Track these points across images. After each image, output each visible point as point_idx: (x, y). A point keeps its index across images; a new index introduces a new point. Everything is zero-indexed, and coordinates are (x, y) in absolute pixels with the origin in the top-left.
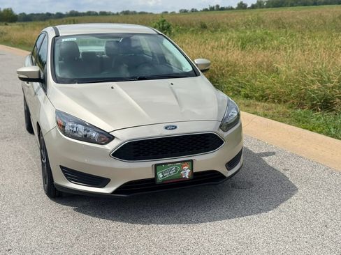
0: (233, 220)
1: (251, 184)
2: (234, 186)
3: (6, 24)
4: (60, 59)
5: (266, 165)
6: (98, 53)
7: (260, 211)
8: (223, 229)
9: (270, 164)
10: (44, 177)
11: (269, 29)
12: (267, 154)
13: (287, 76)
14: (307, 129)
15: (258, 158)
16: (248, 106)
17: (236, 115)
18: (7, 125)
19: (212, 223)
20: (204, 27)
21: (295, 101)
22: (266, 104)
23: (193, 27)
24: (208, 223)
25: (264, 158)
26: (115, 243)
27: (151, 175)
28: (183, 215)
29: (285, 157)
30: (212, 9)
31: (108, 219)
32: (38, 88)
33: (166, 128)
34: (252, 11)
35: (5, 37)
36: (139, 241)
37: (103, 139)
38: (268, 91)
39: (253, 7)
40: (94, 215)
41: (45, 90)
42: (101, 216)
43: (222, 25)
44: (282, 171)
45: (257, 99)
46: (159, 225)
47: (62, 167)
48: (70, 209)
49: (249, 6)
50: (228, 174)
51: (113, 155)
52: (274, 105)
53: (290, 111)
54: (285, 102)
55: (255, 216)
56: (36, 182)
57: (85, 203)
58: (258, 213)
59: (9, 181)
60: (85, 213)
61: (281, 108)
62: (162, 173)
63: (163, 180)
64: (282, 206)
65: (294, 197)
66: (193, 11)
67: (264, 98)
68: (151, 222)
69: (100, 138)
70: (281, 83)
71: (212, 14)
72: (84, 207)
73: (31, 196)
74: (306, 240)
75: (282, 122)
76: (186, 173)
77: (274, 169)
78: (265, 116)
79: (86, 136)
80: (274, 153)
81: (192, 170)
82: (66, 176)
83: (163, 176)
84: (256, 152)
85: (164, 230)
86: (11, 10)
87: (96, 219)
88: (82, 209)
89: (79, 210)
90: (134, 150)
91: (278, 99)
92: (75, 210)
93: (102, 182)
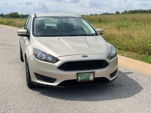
0: (113, 100)
1: (121, 86)
2: (113, 86)
3: (15, 19)
4: (36, 28)
5: (128, 78)
6: (54, 27)
7: (125, 97)
8: (108, 104)
9: (130, 77)
10: (27, 79)
11: (130, 22)
12: (129, 73)
13: (138, 40)
14: (148, 63)
15: (124, 74)
16: (120, 53)
17: (115, 52)
18: (12, 58)
19: (103, 101)
20: (100, 21)
21: (142, 51)
22: (128, 52)
23: (96, 21)
24: (101, 101)
25: (127, 75)
26: (58, 108)
27: (75, 78)
28: (90, 97)
29: (137, 74)
30: (104, 14)
31: (55, 97)
32: (26, 39)
33: (83, 56)
34: (122, 15)
35: (14, 24)
36: (69, 108)
37: (54, 61)
38: (129, 47)
39: (122, 13)
40: (49, 96)
41: (29, 40)
42: (52, 96)
43: (108, 20)
44: (136, 80)
45: (124, 50)
46: (78, 101)
47: (35, 73)
48: (38, 93)
49: (121, 13)
50: (111, 79)
51: (58, 68)
52: (132, 53)
53: (140, 55)
54: (137, 51)
55: (123, 99)
56: (24, 81)
57: (45, 91)
58: (124, 98)
59: (11, 80)
60: (45, 95)
61: (135, 54)
62: (80, 77)
63: (81, 80)
64: (136, 95)
65: (141, 92)
66: (96, 15)
67: (127, 50)
68: (74, 100)
69: (52, 60)
70: (135, 43)
71: (104, 16)
72: (44, 92)
73: (21, 87)
74: (147, 110)
75: (136, 59)
76: (91, 78)
77: (132, 79)
78: (128, 57)
79: (46, 59)
80: (132, 73)
81: (94, 76)
82: (37, 77)
83: (81, 79)
84: (124, 72)
85: (80, 103)
86: (17, 13)
87: (50, 98)
88: (43, 93)
89: (42, 94)
90: (68, 66)
91: (134, 50)
92: (40, 93)
93: (53, 80)
